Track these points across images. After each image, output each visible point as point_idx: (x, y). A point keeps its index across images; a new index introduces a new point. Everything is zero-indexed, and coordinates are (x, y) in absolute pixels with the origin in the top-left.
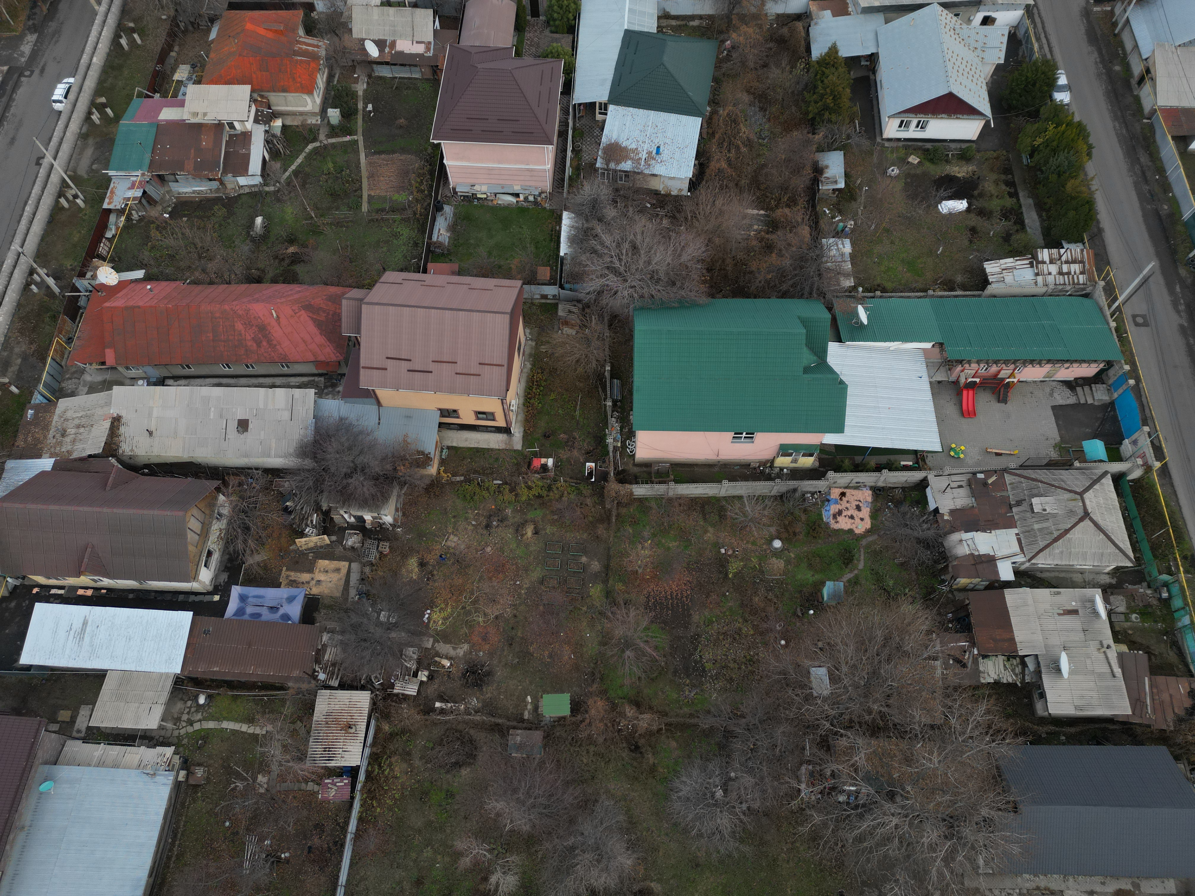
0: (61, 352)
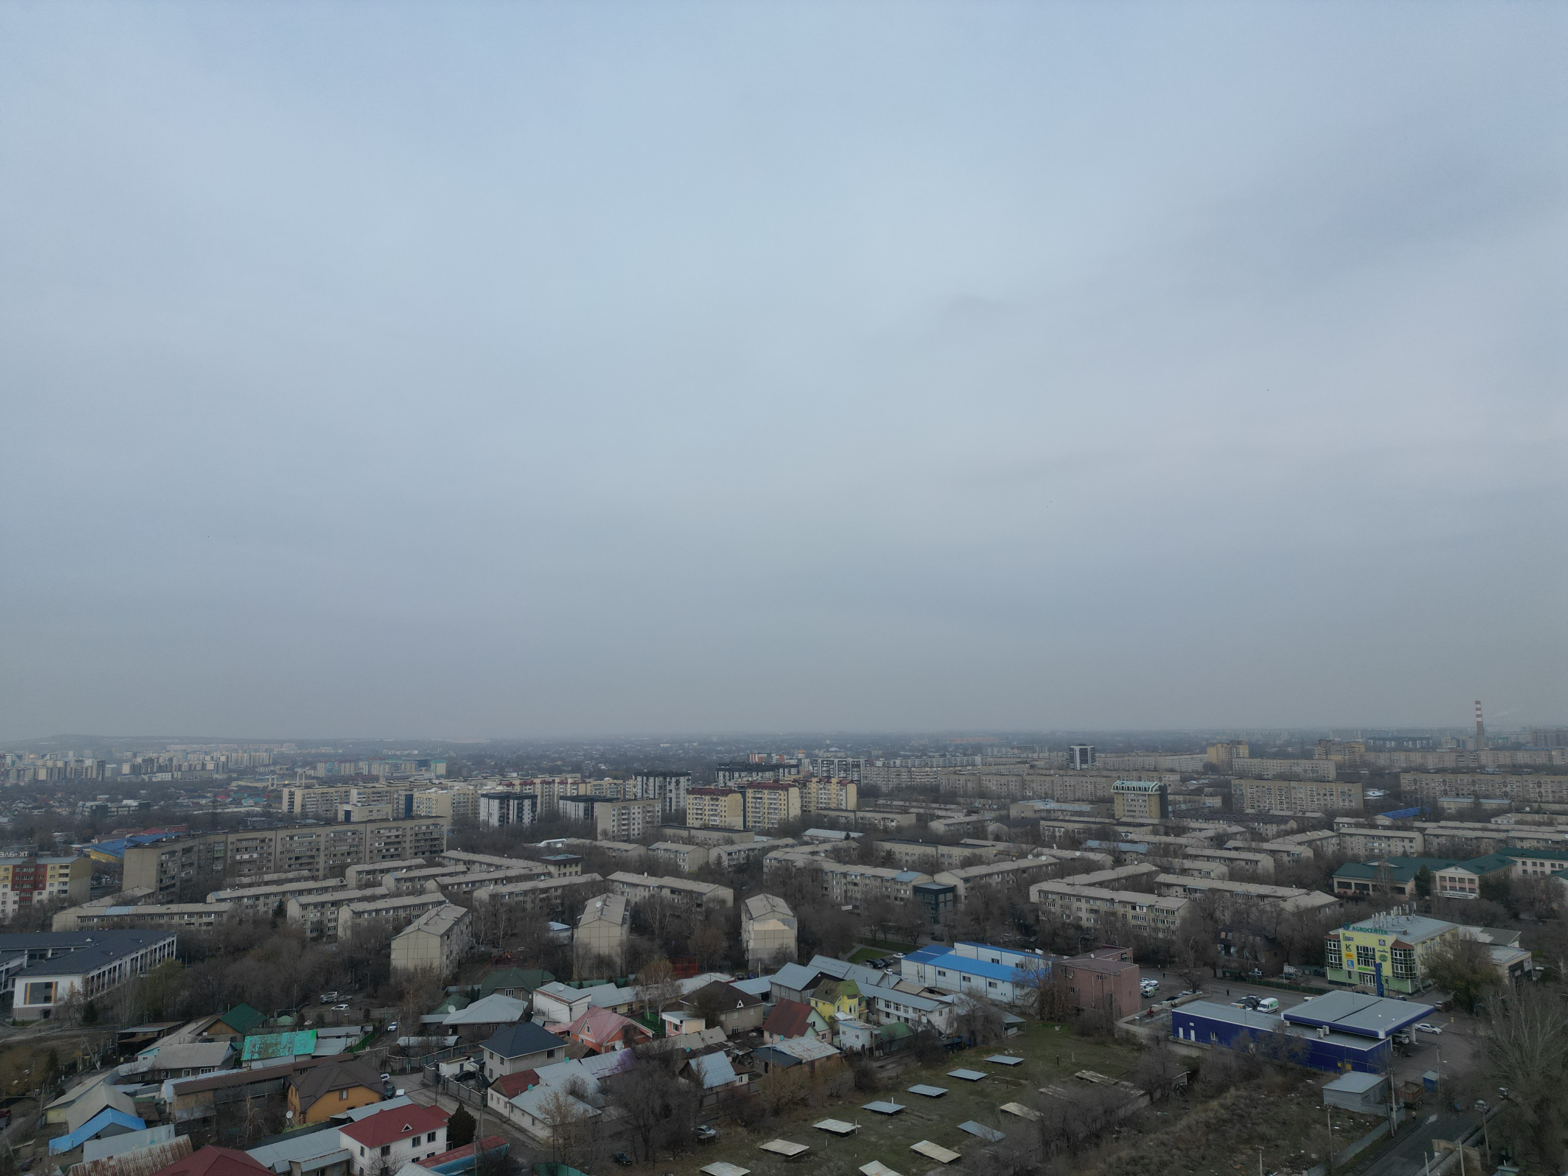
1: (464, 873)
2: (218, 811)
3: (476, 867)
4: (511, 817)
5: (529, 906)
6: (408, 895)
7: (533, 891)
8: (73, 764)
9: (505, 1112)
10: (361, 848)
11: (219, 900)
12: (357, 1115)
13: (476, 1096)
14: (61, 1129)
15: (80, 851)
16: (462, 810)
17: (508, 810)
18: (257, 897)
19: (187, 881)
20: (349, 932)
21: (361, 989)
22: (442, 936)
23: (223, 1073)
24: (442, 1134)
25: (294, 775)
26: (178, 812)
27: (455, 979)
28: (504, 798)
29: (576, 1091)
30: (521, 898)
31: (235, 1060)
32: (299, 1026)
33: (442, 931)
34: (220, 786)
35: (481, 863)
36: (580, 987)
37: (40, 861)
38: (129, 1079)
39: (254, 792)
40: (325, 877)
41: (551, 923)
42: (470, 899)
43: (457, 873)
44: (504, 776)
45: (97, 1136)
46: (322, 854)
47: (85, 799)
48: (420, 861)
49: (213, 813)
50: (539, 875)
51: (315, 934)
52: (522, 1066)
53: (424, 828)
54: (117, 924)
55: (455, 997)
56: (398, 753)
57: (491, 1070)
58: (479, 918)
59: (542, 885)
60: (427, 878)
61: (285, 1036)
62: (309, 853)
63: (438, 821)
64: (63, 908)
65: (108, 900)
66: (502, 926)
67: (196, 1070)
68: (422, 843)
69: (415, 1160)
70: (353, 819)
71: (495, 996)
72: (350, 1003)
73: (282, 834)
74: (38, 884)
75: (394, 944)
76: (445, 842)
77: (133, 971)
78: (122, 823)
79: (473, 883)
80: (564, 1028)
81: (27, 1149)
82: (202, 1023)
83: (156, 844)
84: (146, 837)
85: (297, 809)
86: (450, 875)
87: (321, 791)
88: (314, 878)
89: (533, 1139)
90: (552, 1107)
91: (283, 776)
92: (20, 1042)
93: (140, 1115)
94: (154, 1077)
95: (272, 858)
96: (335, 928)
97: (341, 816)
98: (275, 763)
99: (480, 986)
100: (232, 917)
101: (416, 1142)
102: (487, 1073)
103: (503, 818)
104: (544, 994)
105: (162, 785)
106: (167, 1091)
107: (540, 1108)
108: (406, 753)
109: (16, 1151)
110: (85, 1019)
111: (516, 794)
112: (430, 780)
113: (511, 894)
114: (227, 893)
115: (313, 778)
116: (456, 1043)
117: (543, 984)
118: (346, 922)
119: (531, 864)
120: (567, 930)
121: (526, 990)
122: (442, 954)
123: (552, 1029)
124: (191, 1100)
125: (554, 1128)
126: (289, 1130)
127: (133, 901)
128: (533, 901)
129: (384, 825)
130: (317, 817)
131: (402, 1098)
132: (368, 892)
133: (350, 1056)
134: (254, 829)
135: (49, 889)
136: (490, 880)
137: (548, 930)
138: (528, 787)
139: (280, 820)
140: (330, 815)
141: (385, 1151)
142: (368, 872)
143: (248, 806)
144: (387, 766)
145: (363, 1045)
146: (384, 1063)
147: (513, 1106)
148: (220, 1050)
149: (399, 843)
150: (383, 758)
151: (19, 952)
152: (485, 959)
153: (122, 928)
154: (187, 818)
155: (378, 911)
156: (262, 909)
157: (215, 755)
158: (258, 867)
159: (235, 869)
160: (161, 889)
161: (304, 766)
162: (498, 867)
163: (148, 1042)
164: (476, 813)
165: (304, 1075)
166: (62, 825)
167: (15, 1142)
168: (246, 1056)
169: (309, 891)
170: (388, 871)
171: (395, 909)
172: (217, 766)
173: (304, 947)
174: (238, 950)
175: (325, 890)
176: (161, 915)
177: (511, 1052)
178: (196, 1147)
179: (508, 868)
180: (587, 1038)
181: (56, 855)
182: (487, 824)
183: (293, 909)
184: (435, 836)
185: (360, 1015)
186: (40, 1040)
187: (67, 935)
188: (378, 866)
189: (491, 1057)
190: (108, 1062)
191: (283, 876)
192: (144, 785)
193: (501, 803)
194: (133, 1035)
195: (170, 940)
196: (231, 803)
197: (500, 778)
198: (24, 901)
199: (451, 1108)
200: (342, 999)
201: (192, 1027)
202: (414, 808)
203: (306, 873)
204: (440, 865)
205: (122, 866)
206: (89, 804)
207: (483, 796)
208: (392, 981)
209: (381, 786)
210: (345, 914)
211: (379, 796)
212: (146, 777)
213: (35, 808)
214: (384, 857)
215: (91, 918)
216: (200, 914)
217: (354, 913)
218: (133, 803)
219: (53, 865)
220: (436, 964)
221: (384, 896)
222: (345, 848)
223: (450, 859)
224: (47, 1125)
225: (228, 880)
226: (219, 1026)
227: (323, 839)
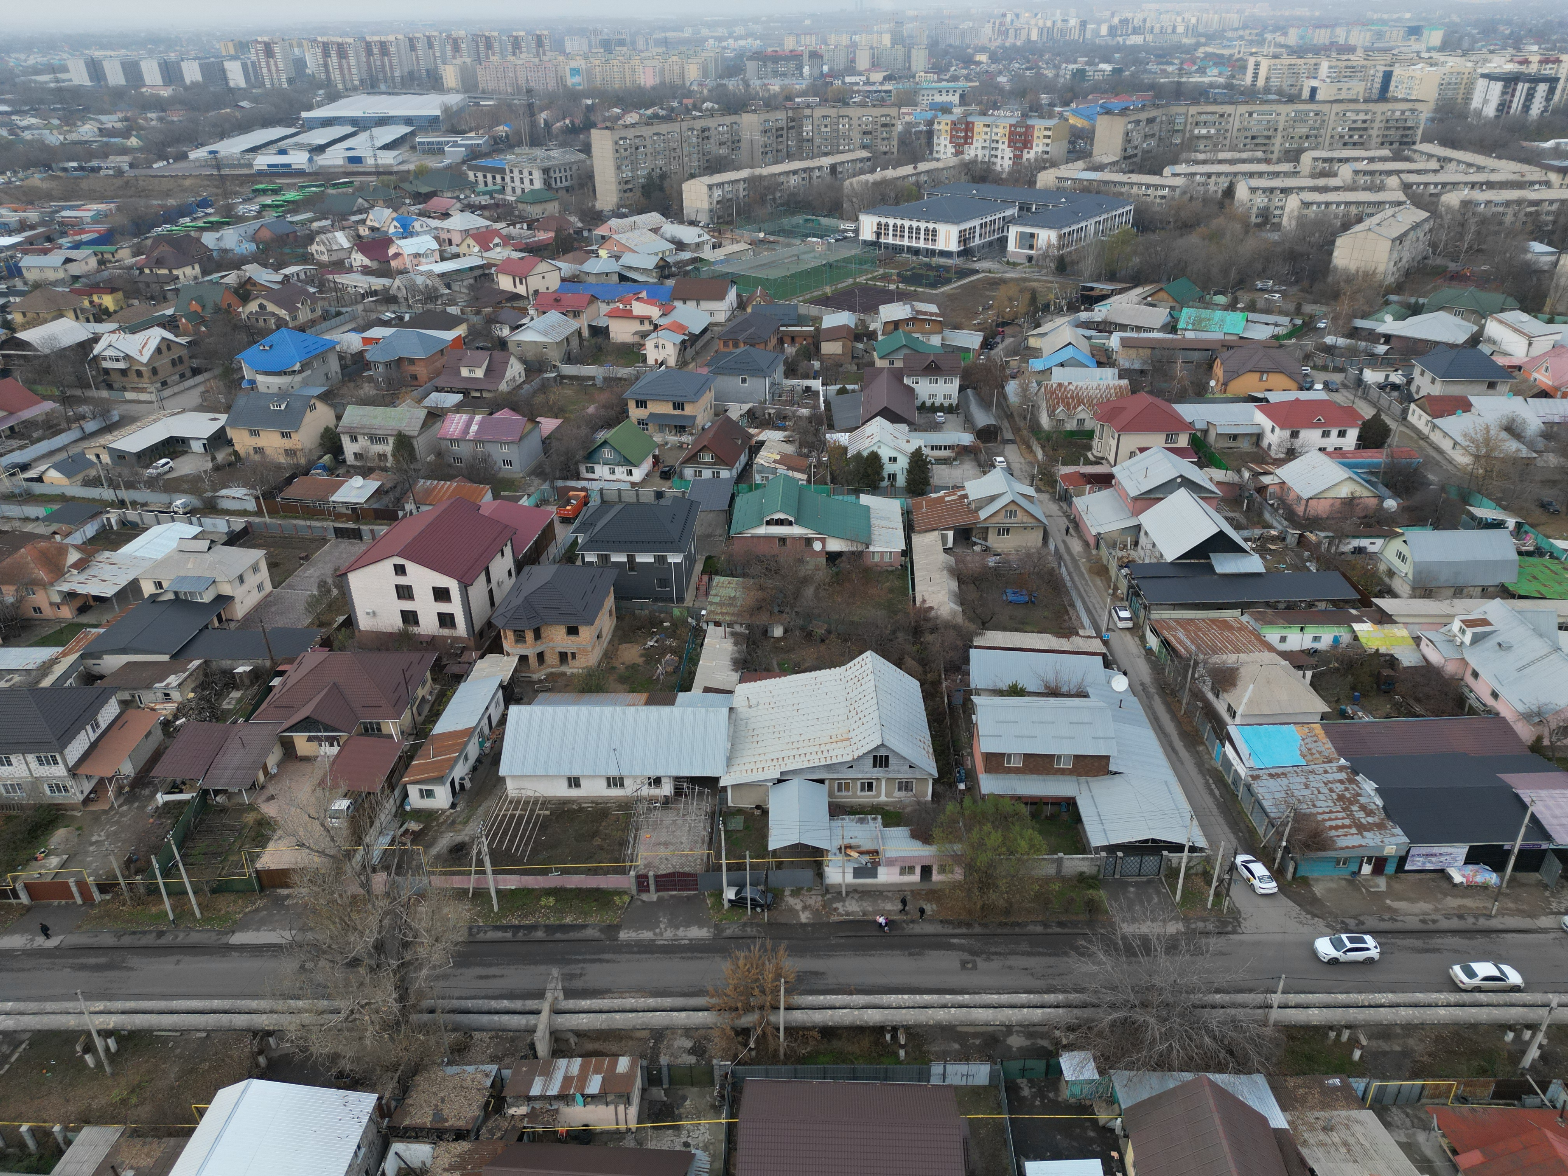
0: (1439, 1094)
1: (1435, 171)
2: (1184, 80)
3: (1452, 166)
4: (1514, 105)
5: (1508, 219)
6: (1364, 189)
7: (1519, 202)
8: (1059, 24)
9: (1426, 430)
10: (1322, 132)
11: (1175, 175)
12: (1274, 397)
13: (1397, 408)
14: (1036, 353)
15: (1061, 114)
16: (1450, 94)
17: (1513, 96)
18: (1209, 175)
19: (1148, 152)
20: (1294, 223)
21: (1297, 282)
22: (1393, 241)
23: (1161, 335)
24: (1353, 434)
25: (1261, 42)
26: (1147, 79)
27: (1398, 288)
28: (1510, 81)
29: (1512, 429)
30: (1501, 209)
31: (1172, 327)
32: (1232, 307)
33: (1395, 234)
34: (1187, 52)
35: (1459, 162)
36: (1550, 321)
37: (1030, 122)
38: (1086, 325)
39: (1219, 60)
40: (1279, 161)
41: (1533, 243)
42: (1436, 204)
43: (1426, 172)
44: (1519, 49)
45: (1062, 365)
46: (1279, 135)
47: (1068, 62)
48: (1386, 152)
49: (1179, 83)
50: (1532, 183)
51: (1259, 220)
52: (1455, 390)
53: (1398, 113)
54: (1087, 188)
55: (1394, 307)
56: (1385, 16)
57: (1419, 388)
58: (1442, 226)
59: (1532, 195)
60: (1389, 173)
61: (1218, 314)
62: (1266, 133)
63: (1419, 106)
64: (1045, 168)
65: (1080, 164)
66: (1468, 238)
67: (1139, 329)
68: (1392, 132)
69: (1322, 450)
70: (1319, 97)
71: (1441, 314)
72: (1284, 294)
73: (1243, 109)
74: (1027, 144)
75: (1339, 242)
76: (1420, 132)
77: (1096, 233)
78: (1097, 89)
79: (1444, 185)
80: (1515, 362)
81: (1014, 362)
82: (1148, 288)
83: (1124, 112)
84: (1116, 103)
85: (1261, 83)
86: (1418, 172)
87: (1288, 62)
88: (1267, 161)
89: (1450, 462)
90: (1479, 437)
91: (1251, 43)
92: (1012, 279)
93: (1093, 356)
94: (1105, 327)
95: (1228, 135)
96: (1281, 216)
97: (1306, 94)
98: (1245, 27)
99: (1426, 300)
100: (1184, 193)
101: (1326, 434)
102: (1413, 389)
103: (1503, 107)
104: (1501, 322)
105: (1135, 48)
106: (1114, 341)
107: (1465, 435)
108: (1395, 16)
109: (1007, 362)
110: (1057, 269)
111: (1529, 75)
112: (1418, 53)
113: (1488, 202)
114: (1182, 168)
115: (1282, 46)
116: (1386, 353)
117: (1502, 310)
118: (1292, 211)
119: (1525, 168)
120: (1552, 253)
121: (1481, 314)
122: (1390, 259)
123: (1501, 361)
124: (1133, 353)
125: (1477, 457)
126: (1210, 396)
127: (1099, 168)
128: (1515, 215)
129: (1352, 106)
130: (1280, 92)
131: (1318, 393)
132: (1321, 182)
133: (1275, 343)
134: (1215, 102)
135: (1035, 149)
136: (1466, 184)
137: (1526, 251)
138: (1550, 66)
139: (1242, 93)
140: (1294, 91)
141: (1295, 435)
142: (1325, 160)
143: (1213, 76)
144: (1369, 34)
145: (1289, 336)
146: (1307, 357)
147: (1434, 426)
148: (1159, 315)
149: (1365, 129)
150: (1364, 23)
151: (1011, 203)
152: (1439, 272)
153: (1090, 192)
154: (1152, 87)
155: (1328, 204)
156: (1212, 188)
157: (1187, 15)
158: (1213, 143)
159: (1191, 144)
160: (1125, 158)
161: (1277, 29)
162: (1480, 169)
163: (1103, 298)
164: (1468, 99)
165: (1231, 352)
166: (1049, 88)
167: (1006, 356)
168: (1181, 325)
169: (1261, 174)
170: (1347, 160)
171: (1348, 204)
172: (1187, 29)
173: (1247, 232)
174: (1186, 226)
175: (1277, 174)
176: (1123, 184)
177: (1446, 374)
178: (1133, 392)
179: (1493, 170)
180: (1543, 379)
181: (1041, 117)
182: (1478, 113)
183: (1242, 192)
184: (1409, 124)
185: (1291, 307)
186: (1025, 280)
187: (1047, 192)
188: (1336, 154)
189: (1422, 374)
190: (1073, 308)
191: (1237, 155)
192: (1118, 48)
193: (1505, 87)
194: (1092, 289)
195: (1128, 208)
196: (1196, 72)
197: (1513, 52)
198: (1017, 157)
199: (1367, 412)
200: (1276, 288)
201: (1139, 290)
202: (1391, 88)
203: (1259, 154)
204: (1408, 159)
205: (1094, 132)
206: (1071, 67)
207: (1483, 76)
208: (1330, 279)
209: (1357, 59)
210: (1293, 203)
211: (1352, 71)
212: (1121, 40)
213: (1027, 69)
214: (1345, 144)
215: (1066, 179)
216: (1156, 187)
217: (1303, 203)
218: (1107, 67)
219: (1039, 126)
220: (1381, 269)
221: (1337, 189)
222: (1304, 131)
223: (1422, 153)
224: (1028, 348)
225: (1184, 155)
226: (1162, 294)
227: (1282, 118)
